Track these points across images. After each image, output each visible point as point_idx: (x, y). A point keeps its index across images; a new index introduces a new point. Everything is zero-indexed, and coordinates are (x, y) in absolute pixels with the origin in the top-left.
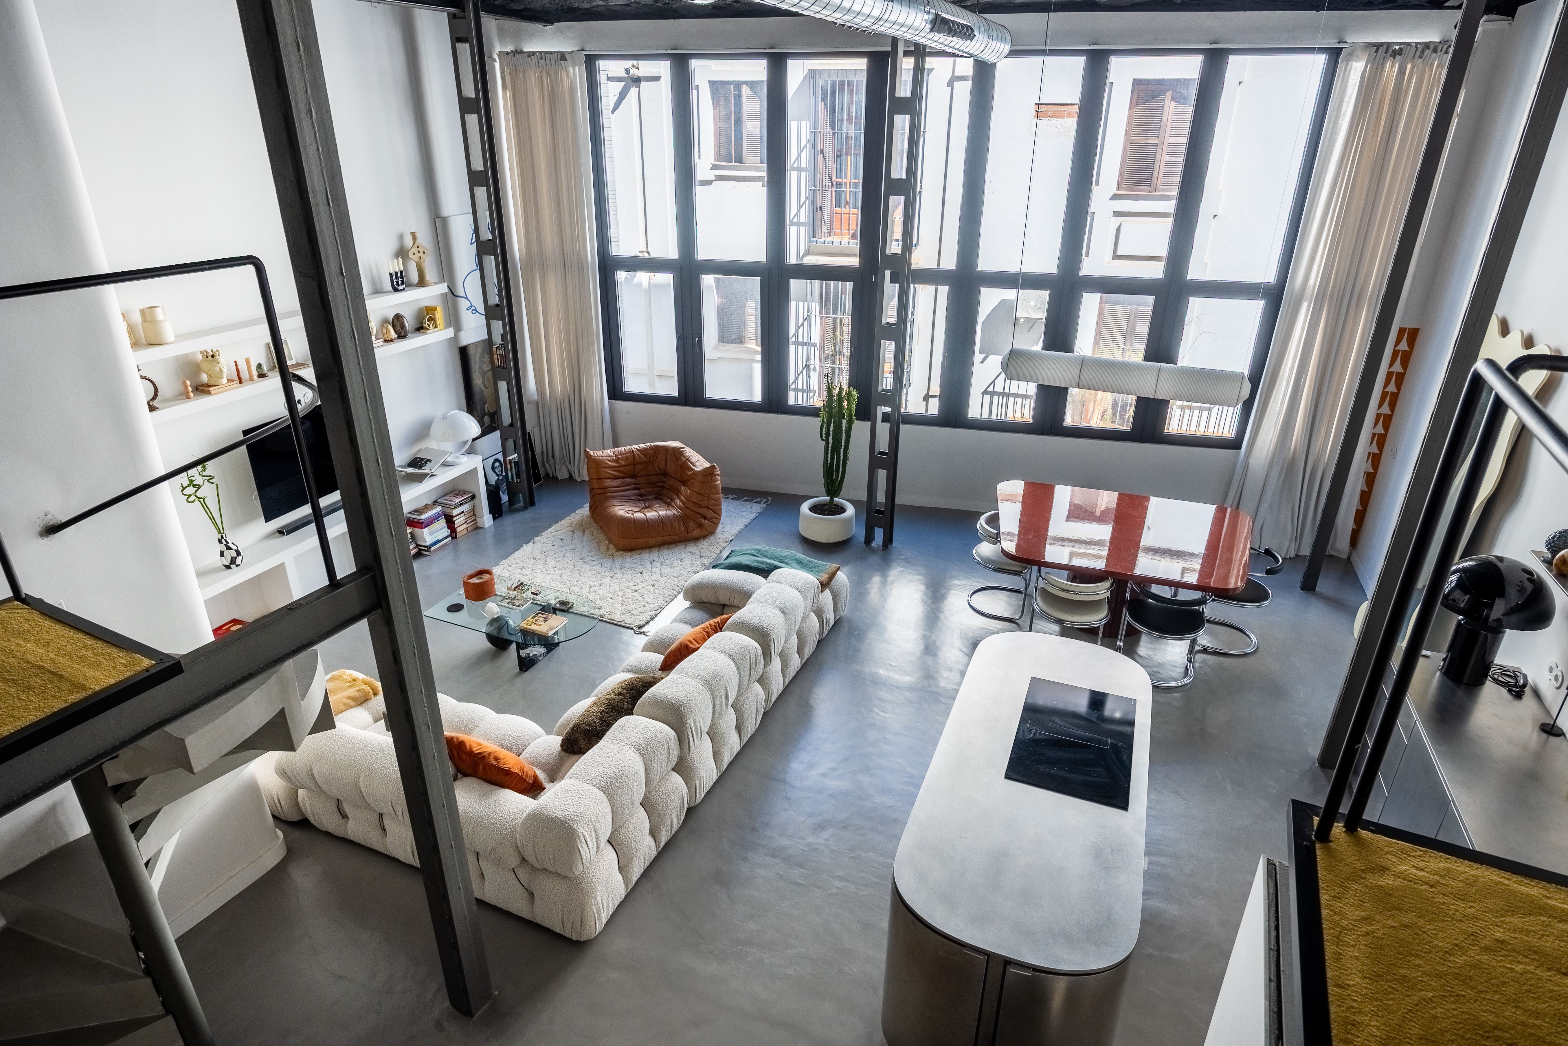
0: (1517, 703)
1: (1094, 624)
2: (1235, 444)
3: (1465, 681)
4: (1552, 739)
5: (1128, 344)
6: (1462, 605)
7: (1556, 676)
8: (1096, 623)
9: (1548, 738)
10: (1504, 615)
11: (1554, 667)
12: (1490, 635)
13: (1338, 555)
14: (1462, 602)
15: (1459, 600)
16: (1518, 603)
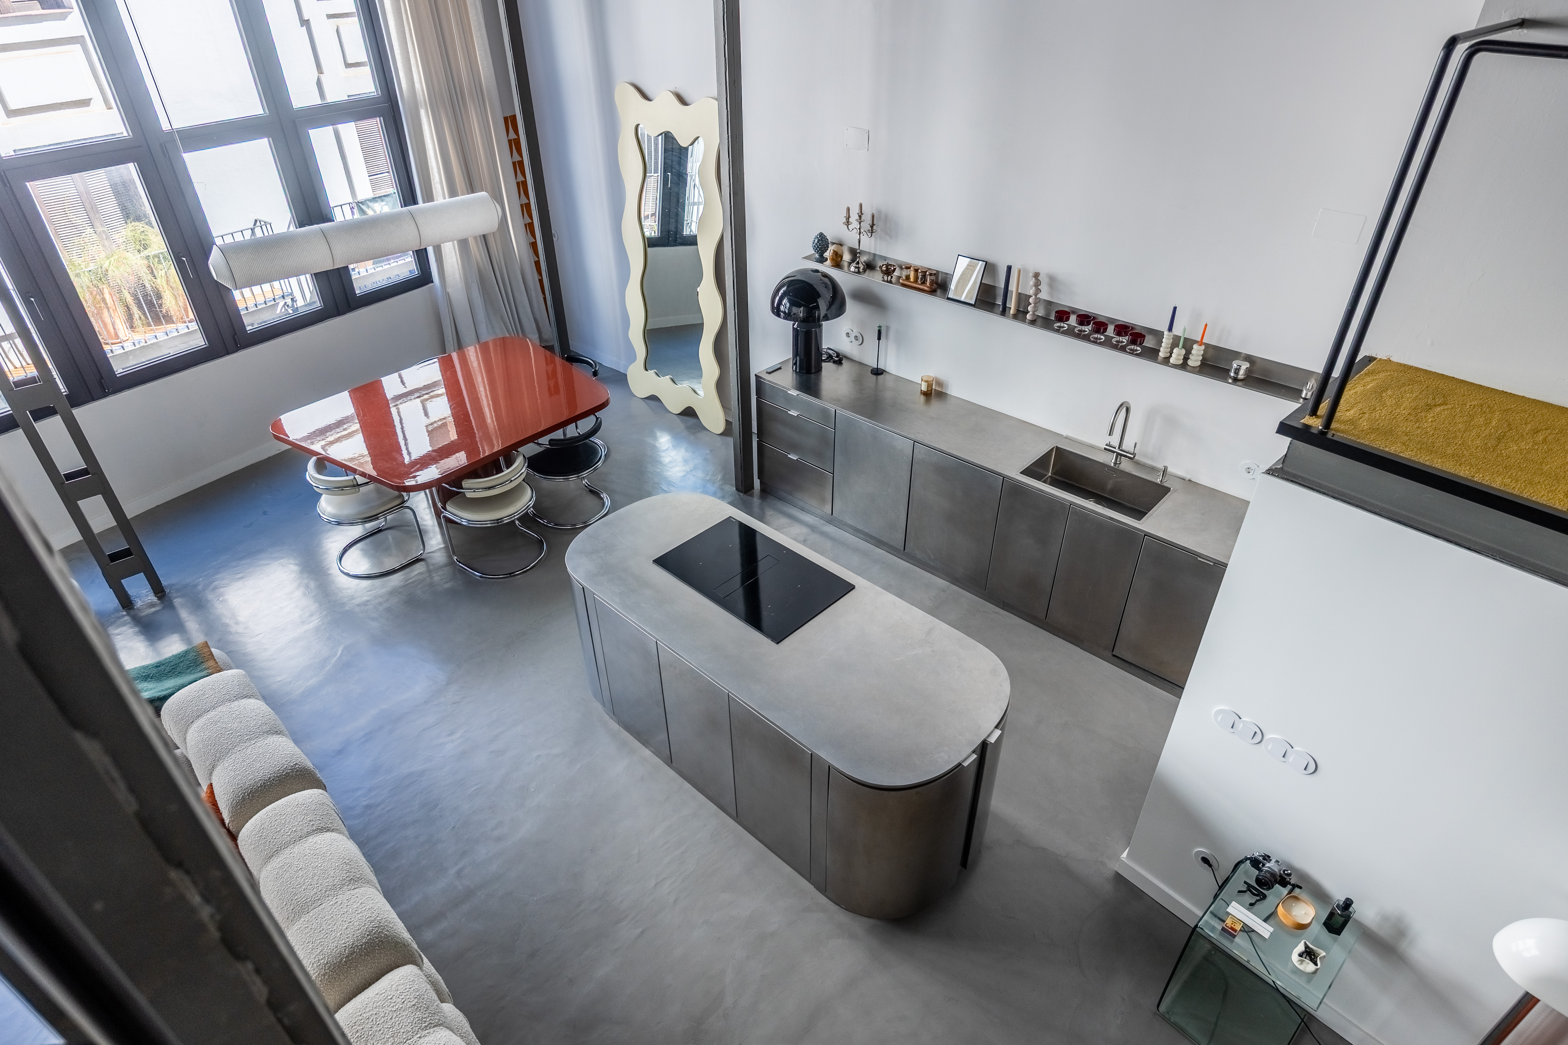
0: (840, 368)
1: (530, 504)
2: (423, 279)
3: (813, 372)
4: (880, 377)
5: (97, 224)
6: (801, 315)
7: (856, 337)
8: (530, 503)
9: (877, 377)
10: (827, 310)
11: (850, 331)
12: (817, 329)
13: (547, 345)
14: (801, 313)
15: (798, 313)
16: (831, 297)
